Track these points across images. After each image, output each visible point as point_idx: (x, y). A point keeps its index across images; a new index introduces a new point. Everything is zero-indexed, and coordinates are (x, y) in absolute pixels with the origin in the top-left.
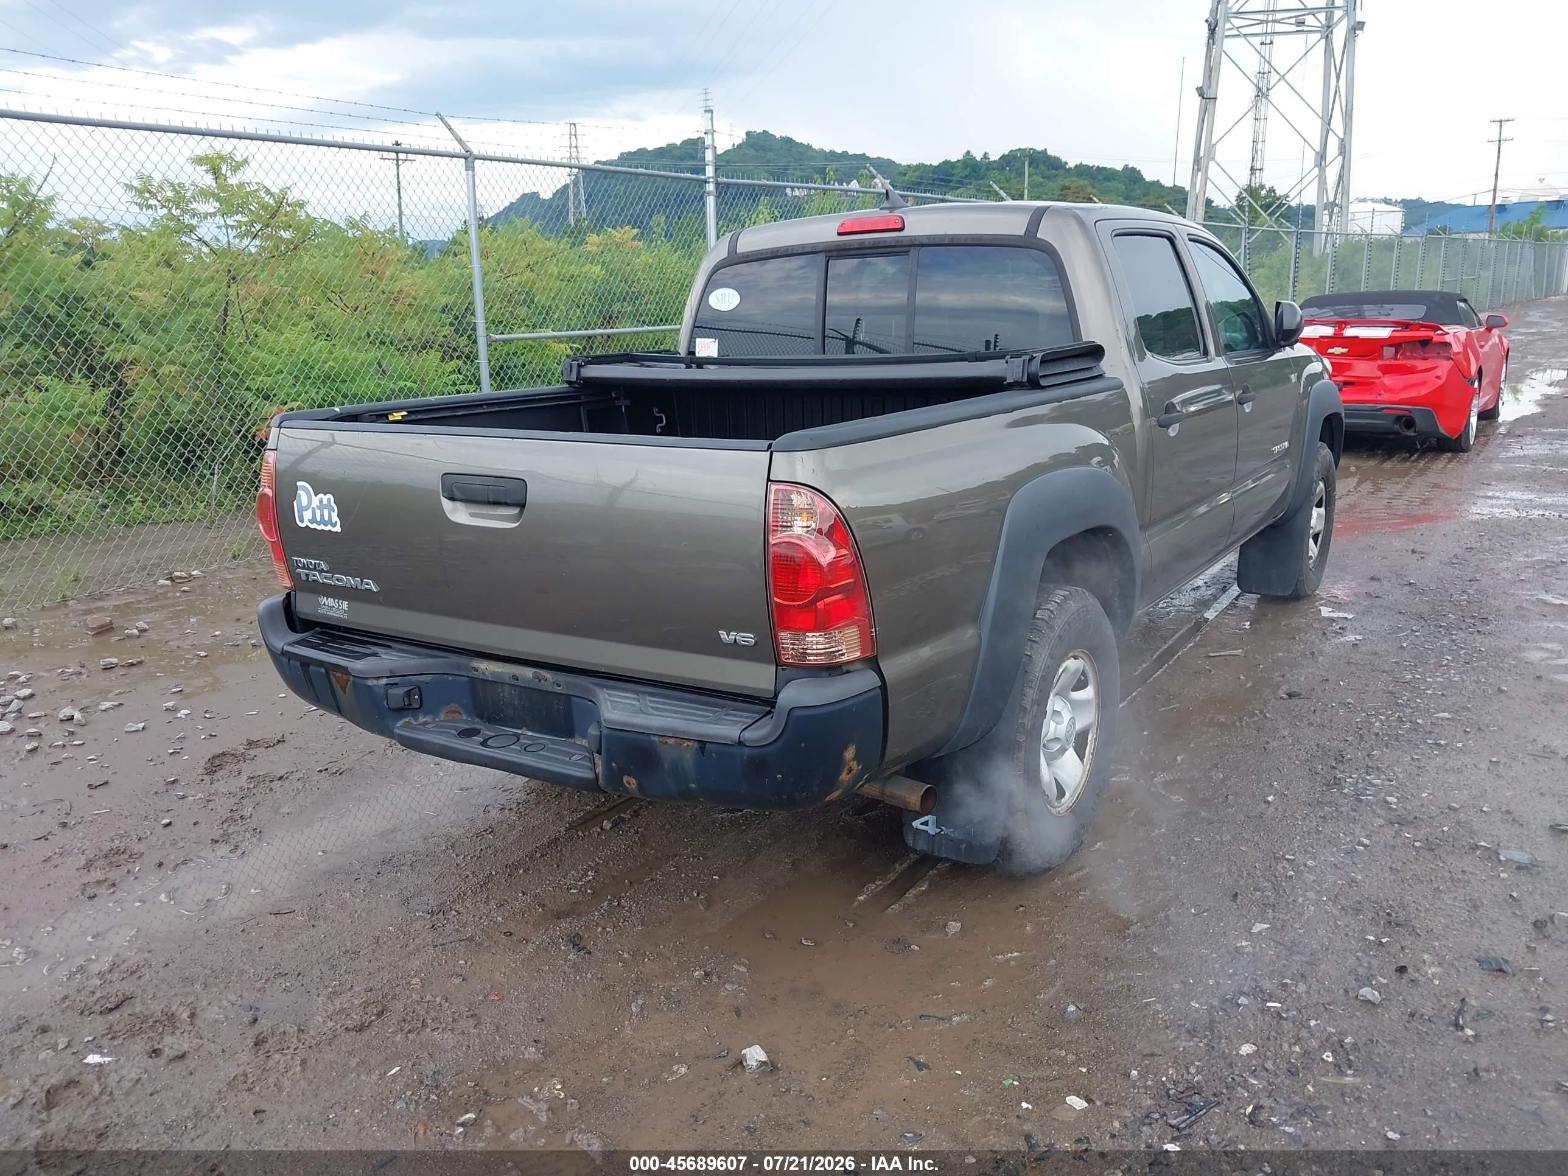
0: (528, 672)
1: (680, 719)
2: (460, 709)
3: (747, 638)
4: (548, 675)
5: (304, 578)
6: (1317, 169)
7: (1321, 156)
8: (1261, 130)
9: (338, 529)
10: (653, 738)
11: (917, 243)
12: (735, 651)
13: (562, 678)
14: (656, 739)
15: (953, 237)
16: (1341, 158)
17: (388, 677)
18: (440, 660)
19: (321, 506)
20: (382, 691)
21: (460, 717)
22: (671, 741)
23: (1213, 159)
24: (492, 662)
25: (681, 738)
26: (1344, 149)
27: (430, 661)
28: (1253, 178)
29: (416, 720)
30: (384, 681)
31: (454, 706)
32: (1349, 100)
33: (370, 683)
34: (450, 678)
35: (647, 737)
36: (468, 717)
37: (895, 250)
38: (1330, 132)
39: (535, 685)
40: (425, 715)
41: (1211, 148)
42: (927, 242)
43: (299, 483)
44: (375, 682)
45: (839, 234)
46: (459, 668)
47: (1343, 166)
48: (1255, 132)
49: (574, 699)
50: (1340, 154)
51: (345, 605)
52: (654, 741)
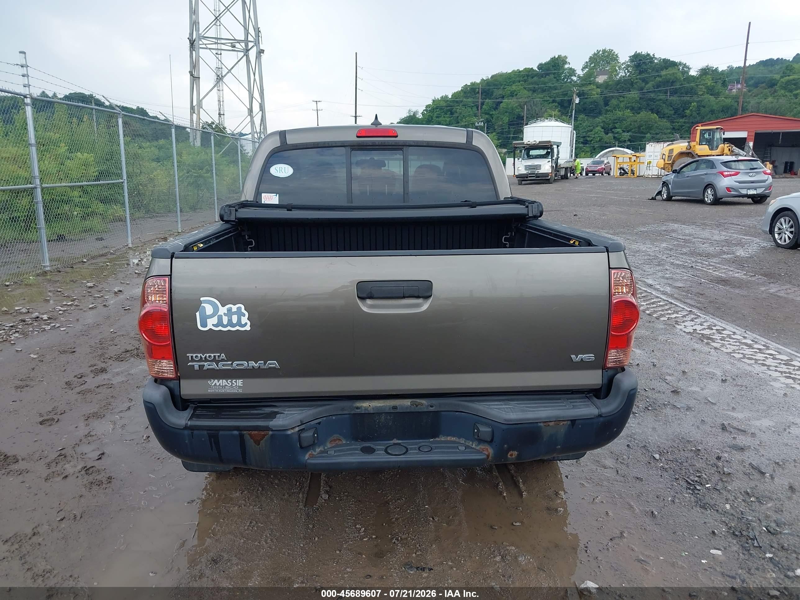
0: (407, 403)
1: (559, 409)
2: (341, 438)
3: (589, 357)
4: (424, 402)
5: (197, 367)
6: (249, 117)
7: (251, 110)
8: (221, 96)
9: (248, 328)
10: (539, 424)
11: (408, 144)
12: (583, 366)
13: (434, 401)
14: (542, 424)
15: (428, 142)
16: (261, 112)
17: (298, 426)
18: (328, 407)
19: (230, 313)
20: (297, 436)
21: (340, 443)
22: (551, 424)
23: (202, 108)
24: (373, 401)
25: (558, 420)
26: (262, 108)
27: (320, 409)
28: (220, 119)
29: (315, 451)
30: (297, 429)
31: (336, 436)
32: (262, 85)
33: (289, 432)
34: (334, 418)
35: (535, 425)
36: (347, 441)
37: (393, 147)
38: (254, 98)
39: (414, 409)
40: (319, 446)
41: (200, 102)
42: (413, 144)
43: (202, 299)
44: (292, 431)
45: (358, 137)
46: (343, 409)
47: (262, 116)
48: (219, 97)
49: (442, 413)
50: (260, 110)
51: (240, 382)
52: (540, 426)
